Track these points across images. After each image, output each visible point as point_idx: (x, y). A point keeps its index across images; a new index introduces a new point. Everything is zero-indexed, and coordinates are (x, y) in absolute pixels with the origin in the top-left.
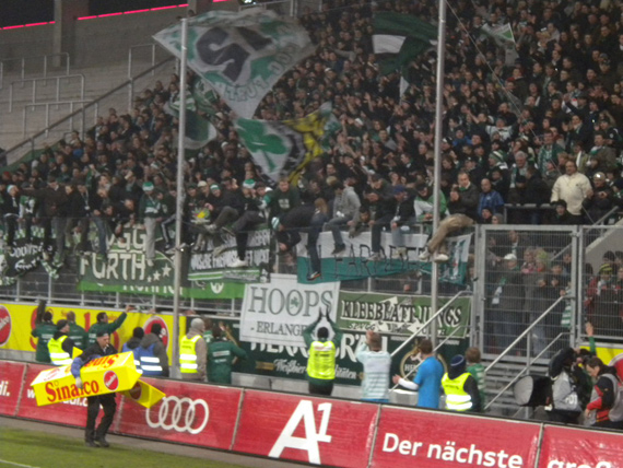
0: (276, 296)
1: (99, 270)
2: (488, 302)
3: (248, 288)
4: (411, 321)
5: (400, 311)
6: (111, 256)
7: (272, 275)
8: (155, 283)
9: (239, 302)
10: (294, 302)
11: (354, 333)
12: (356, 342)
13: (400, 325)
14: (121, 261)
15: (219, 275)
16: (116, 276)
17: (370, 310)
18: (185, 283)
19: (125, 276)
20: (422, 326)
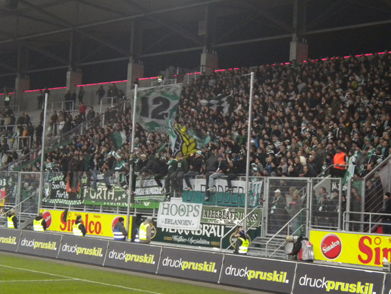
0: (174, 207)
1: (93, 195)
2: (269, 211)
3: (161, 204)
4: (235, 219)
5: (230, 215)
6: (98, 189)
7: (172, 198)
8: (118, 201)
9: (157, 210)
10: (182, 210)
11: (209, 224)
12: (210, 228)
13: (230, 221)
14: (103, 191)
15: (147, 198)
16: (101, 198)
17: (216, 214)
18: (133, 201)
19: (105, 198)
20: (240, 221)
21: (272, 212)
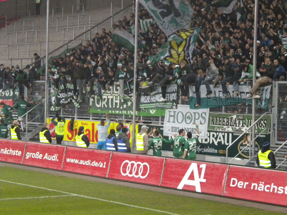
0: (180, 114)
1: (98, 104)
3: (167, 111)
4: (243, 126)
5: (237, 122)
6: (104, 97)
7: (178, 105)
8: (124, 109)
9: (163, 118)
10: (188, 118)
11: (216, 132)
12: (217, 136)
13: (237, 128)
14: (108, 99)
15: (153, 105)
16: (106, 106)
17: (223, 121)
18: (138, 109)
19: (110, 106)
20: (248, 128)
21: (282, 117)
